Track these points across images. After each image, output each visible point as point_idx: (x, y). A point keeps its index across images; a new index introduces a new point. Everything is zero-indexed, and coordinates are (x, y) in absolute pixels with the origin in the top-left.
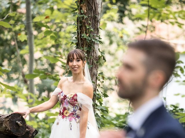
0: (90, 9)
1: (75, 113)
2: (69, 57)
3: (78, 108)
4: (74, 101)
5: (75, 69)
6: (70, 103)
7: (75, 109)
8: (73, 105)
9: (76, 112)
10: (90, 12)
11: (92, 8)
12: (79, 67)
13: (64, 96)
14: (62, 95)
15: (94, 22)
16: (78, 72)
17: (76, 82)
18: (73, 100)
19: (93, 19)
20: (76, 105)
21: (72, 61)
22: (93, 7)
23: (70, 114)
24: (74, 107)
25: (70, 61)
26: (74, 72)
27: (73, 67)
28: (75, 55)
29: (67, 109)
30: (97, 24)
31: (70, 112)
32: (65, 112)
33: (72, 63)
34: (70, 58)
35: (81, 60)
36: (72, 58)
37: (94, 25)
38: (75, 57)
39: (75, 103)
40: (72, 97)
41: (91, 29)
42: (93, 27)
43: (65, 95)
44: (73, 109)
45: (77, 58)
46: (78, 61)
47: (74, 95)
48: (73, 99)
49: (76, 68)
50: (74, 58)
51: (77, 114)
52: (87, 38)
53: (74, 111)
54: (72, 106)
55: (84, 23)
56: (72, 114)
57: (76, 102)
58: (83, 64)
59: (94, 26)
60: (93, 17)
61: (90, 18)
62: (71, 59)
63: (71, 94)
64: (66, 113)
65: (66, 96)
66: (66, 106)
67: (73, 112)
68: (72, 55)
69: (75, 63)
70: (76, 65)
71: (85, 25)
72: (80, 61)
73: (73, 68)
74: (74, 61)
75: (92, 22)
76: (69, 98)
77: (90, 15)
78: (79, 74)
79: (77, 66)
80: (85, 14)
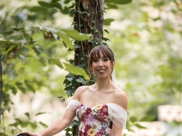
0: (93, 5)
1: (104, 132)
2: (93, 55)
3: (107, 125)
4: (104, 115)
5: (101, 71)
6: (97, 118)
7: (103, 126)
8: (101, 120)
9: (106, 131)
10: (93, 8)
11: (94, 3)
12: (106, 68)
13: (86, 110)
14: (84, 109)
15: (98, 22)
16: (105, 75)
17: (102, 91)
18: (102, 114)
19: (97, 18)
20: (105, 120)
21: (96, 61)
22: (96, 3)
23: (97, 133)
24: (102, 123)
25: (94, 61)
26: (100, 76)
27: (99, 68)
28: (101, 52)
29: (92, 126)
30: (101, 24)
31: (97, 131)
32: (89, 131)
33: (98, 63)
34: (94, 57)
35: (109, 59)
36: (97, 56)
37: (98, 25)
38: (102, 55)
39: (105, 118)
40: (101, 109)
41: (96, 30)
42: (97, 29)
43: (88, 109)
44: (101, 126)
45: (104, 57)
46: (106, 60)
47: (103, 107)
48: (102, 112)
49: (103, 69)
50: (99, 57)
51: (106, 133)
52: (93, 42)
53: (103, 129)
54: (99, 122)
55: (86, 23)
56: (100, 133)
57: (105, 116)
58: (111, 65)
59: (98, 27)
60: (97, 15)
61: (93, 16)
62: (96, 58)
63: (98, 105)
64: (92, 132)
65: (90, 109)
66: (90, 123)
67: (101, 130)
68: (96, 52)
69: (101, 63)
70: (103, 65)
71: (87, 25)
72: (108, 61)
73: (98, 70)
74: (99, 60)
75: (96, 22)
76: (96, 111)
77: (92, 13)
78: (106, 78)
79: (104, 68)
80: (87, 11)
